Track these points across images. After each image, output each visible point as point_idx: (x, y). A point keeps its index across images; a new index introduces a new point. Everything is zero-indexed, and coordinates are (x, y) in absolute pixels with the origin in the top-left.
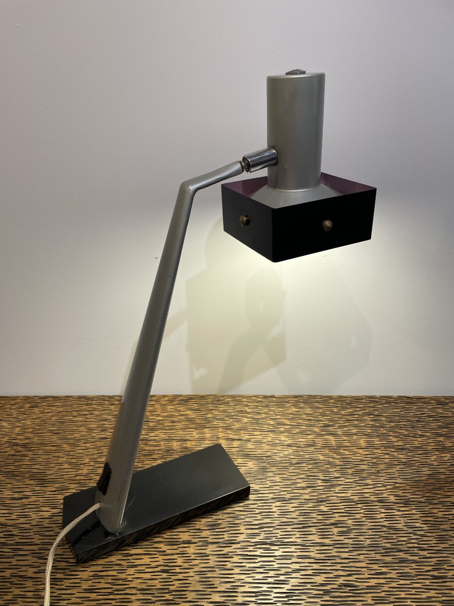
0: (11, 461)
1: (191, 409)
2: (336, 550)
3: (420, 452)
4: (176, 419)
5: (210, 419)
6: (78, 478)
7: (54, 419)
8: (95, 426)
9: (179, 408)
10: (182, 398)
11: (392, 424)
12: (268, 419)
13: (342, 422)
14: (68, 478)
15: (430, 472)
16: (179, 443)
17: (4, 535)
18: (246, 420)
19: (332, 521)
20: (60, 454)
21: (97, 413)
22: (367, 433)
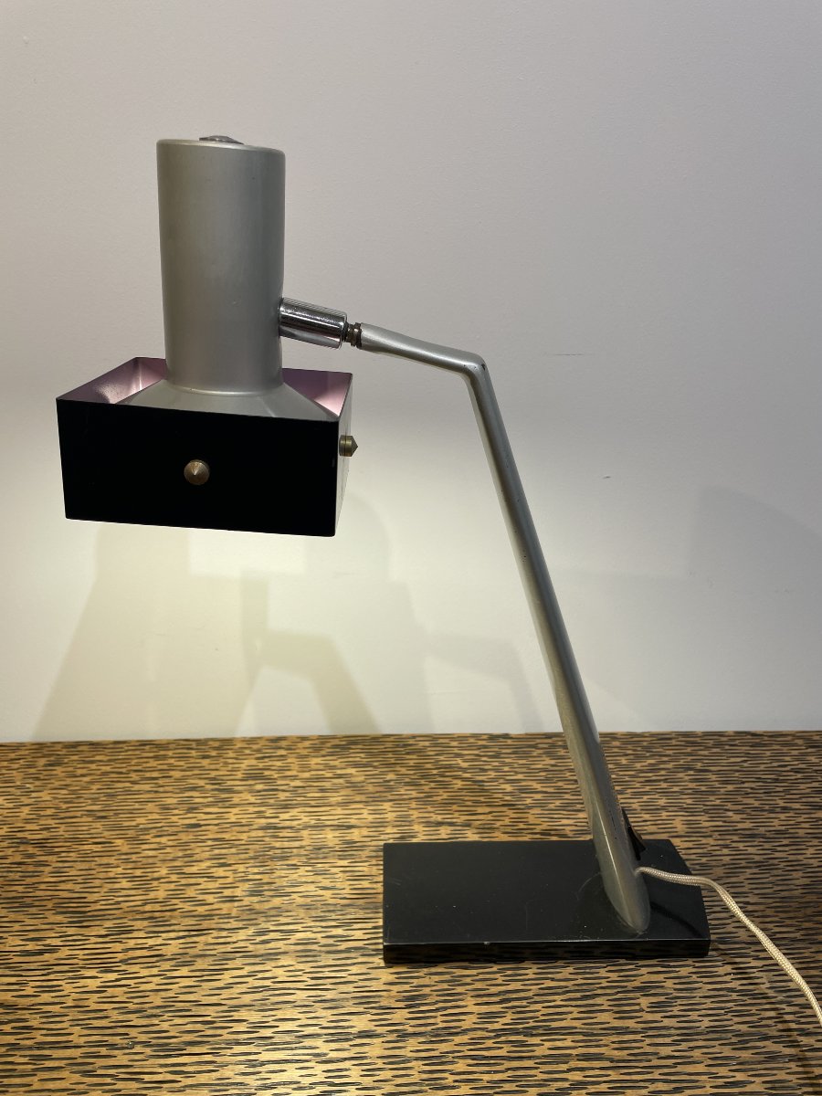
0: (17, 876)
1: (356, 765)
2: (648, 1041)
3: (785, 842)
4: (327, 785)
5: (392, 783)
6: (148, 908)
7: (95, 787)
8: (175, 801)
9: (332, 763)
10: (336, 742)
11: (730, 787)
12: (501, 781)
13: (638, 785)
14: (129, 909)
15: (807, 881)
16: (337, 833)
17: (13, 1028)
18: (459, 784)
19: (637, 984)
20: (112, 861)
21: (177, 774)
22: (686, 806)
